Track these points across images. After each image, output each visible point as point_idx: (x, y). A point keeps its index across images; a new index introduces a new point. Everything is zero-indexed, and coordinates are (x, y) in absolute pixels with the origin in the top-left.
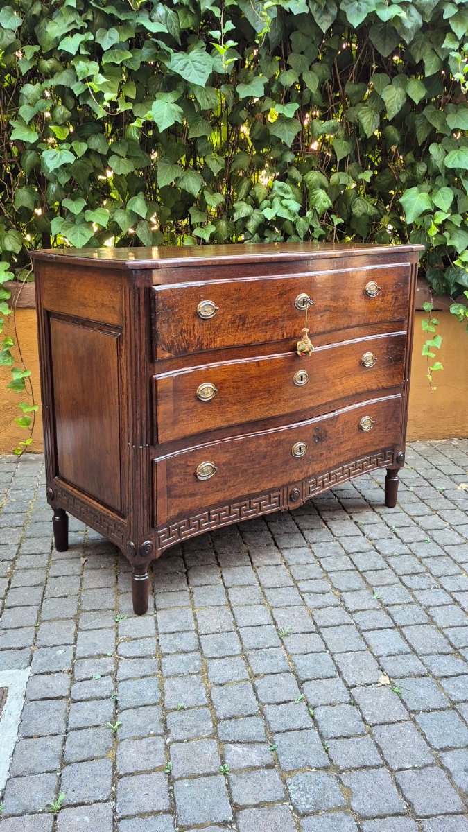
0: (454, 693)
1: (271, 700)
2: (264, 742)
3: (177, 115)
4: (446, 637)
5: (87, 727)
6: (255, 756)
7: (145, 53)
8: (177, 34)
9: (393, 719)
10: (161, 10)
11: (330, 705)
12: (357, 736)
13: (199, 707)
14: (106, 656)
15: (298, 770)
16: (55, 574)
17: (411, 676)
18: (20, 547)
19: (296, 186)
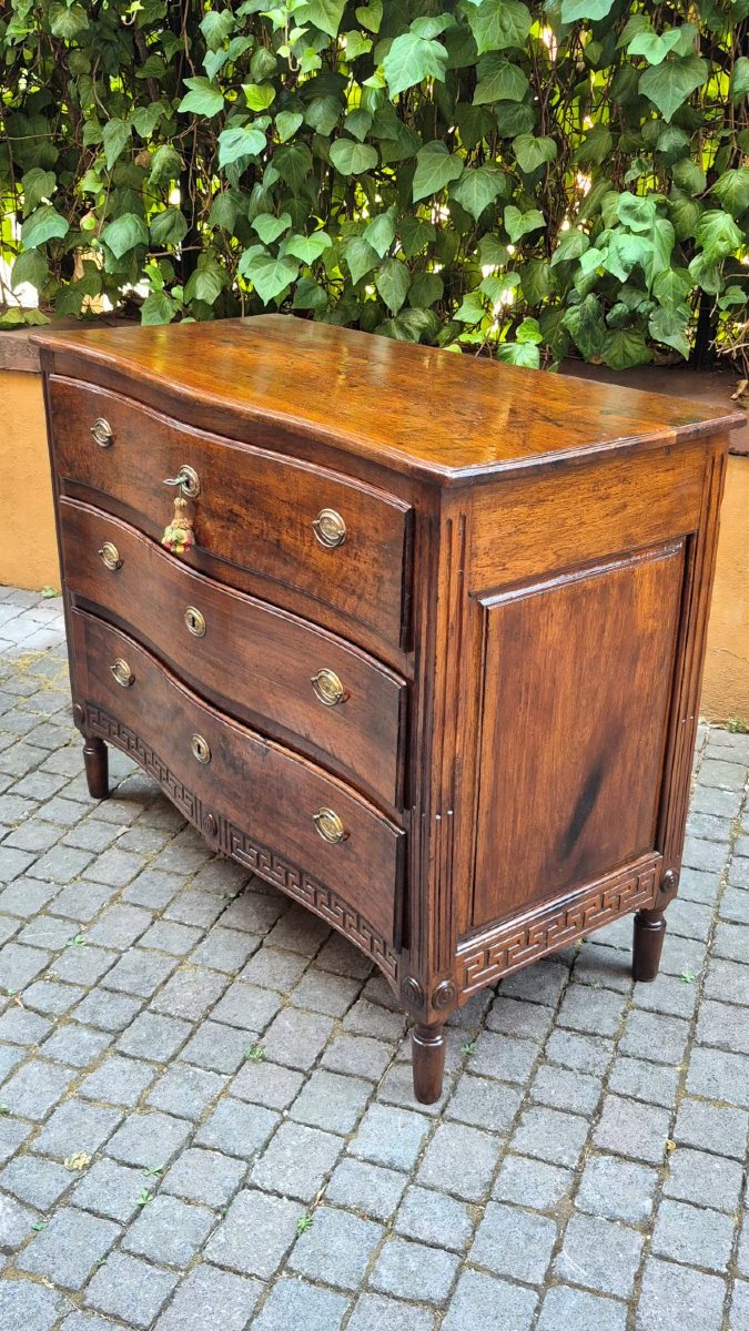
0: (385, 1271)
1: (120, 1154)
2: (40, 1213)
4: (497, 1171)
6: (6, 1226)
9: (242, 1265)
11: (185, 1199)
12: (165, 1265)
13: (26, 1120)
15: (30, 1275)
17: (355, 1211)
19: (691, 200)
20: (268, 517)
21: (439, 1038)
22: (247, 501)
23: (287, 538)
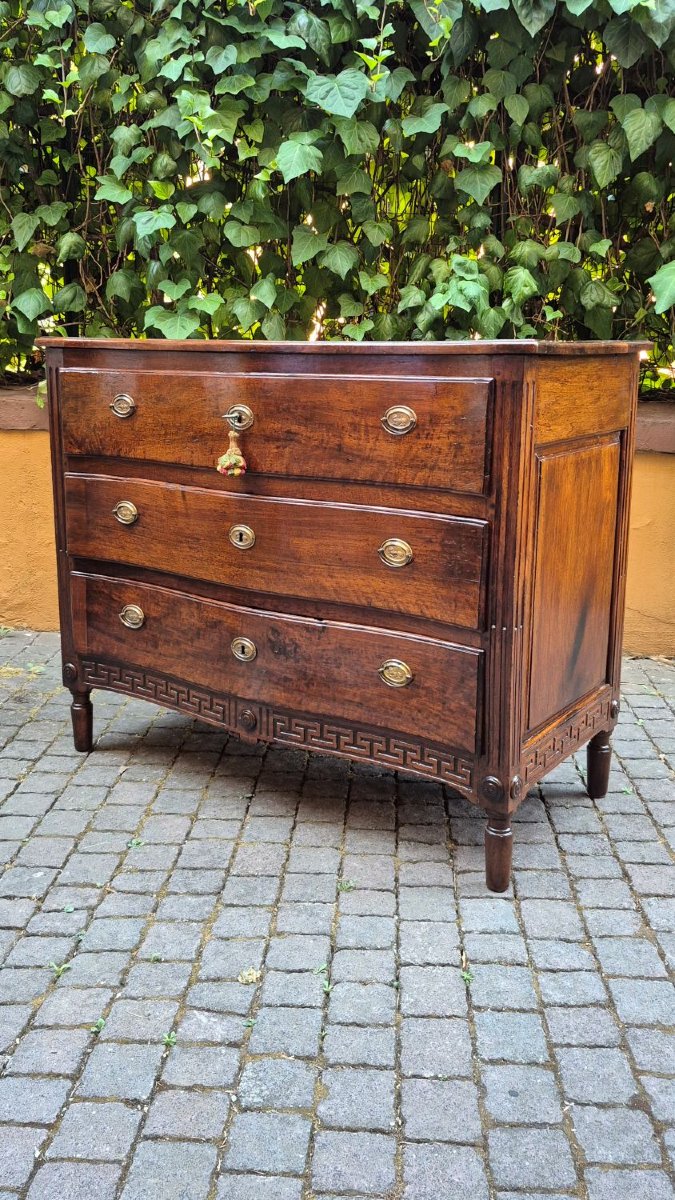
0: (551, 993)
1: (282, 966)
2: (244, 1016)
3: (314, 161)
4: (583, 920)
5: (28, 967)
6: (220, 1029)
7: (278, 79)
8: (324, 51)
9: (439, 1012)
10: (302, 18)
11: (360, 982)
12: (377, 1025)
13: (181, 961)
14: (94, 886)
15: (268, 1055)
16: (79, 783)
17: (500, 963)
18: (49, 746)
19: (494, 264)
20: (330, 427)
21: (508, 829)
22: (306, 419)
23: (349, 441)
